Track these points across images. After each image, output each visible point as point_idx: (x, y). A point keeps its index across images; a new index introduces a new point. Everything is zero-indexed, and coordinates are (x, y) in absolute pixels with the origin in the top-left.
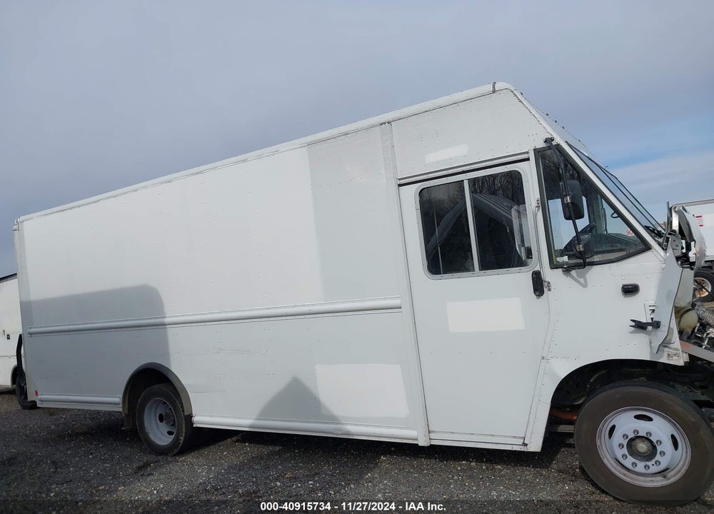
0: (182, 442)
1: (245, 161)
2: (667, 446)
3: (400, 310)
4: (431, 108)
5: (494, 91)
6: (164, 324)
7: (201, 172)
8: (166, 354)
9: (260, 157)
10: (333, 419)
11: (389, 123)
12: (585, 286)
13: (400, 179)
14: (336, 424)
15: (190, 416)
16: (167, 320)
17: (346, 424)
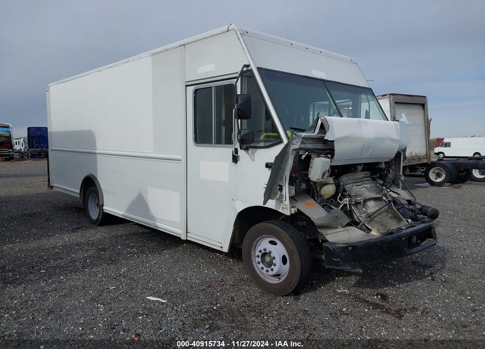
0: (100, 219)
1: (128, 62)
2: (278, 261)
3: (180, 162)
4: (201, 38)
5: (228, 31)
6: (95, 153)
7: (111, 67)
8: (96, 170)
9: (133, 60)
10: (152, 218)
11: (184, 45)
12: (253, 161)
13: (186, 82)
14: (154, 221)
15: (103, 205)
16: (97, 151)
17: (158, 222)
